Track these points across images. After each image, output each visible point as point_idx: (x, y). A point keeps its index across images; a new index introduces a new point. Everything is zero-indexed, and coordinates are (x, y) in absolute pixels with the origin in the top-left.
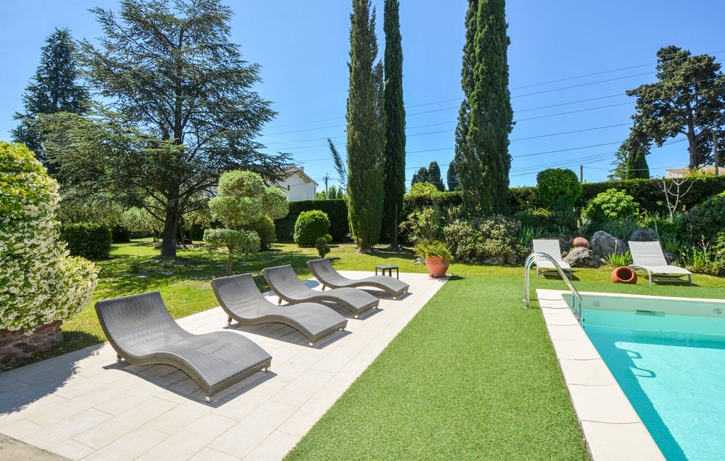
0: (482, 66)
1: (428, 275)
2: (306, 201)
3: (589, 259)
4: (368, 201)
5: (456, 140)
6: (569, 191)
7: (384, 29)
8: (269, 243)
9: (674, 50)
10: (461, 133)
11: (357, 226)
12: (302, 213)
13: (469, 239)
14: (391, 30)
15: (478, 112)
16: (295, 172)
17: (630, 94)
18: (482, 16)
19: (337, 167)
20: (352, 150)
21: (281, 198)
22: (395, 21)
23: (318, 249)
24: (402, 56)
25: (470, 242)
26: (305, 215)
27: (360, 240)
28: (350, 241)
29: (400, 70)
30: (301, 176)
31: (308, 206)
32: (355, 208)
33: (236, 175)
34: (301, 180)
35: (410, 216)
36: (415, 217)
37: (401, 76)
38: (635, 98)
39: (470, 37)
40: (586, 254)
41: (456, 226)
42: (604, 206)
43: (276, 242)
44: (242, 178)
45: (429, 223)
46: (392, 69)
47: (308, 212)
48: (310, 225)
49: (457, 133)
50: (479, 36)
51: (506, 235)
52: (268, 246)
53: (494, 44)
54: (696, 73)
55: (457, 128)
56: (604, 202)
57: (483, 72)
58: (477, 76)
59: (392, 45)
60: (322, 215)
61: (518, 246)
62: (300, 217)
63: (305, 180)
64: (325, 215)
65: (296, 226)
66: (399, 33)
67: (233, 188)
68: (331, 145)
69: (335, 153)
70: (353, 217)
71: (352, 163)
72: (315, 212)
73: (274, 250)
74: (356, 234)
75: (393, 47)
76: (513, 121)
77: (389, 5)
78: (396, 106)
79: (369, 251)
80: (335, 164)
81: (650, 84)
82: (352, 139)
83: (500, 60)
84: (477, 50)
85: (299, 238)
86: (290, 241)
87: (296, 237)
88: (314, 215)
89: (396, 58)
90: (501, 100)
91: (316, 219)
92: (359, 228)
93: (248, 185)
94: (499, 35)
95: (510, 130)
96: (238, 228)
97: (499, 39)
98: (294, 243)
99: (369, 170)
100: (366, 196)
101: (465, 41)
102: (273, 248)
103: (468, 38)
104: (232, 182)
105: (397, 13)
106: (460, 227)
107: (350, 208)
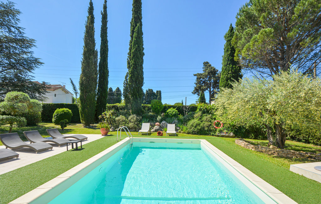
0: (133, 62)
1: (101, 135)
2: (61, 104)
3: (158, 129)
4: (88, 106)
5: (124, 86)
6: (159, 108)
7: (101, 36)
8: (38, 122)
9: (208, 63)
10: (126, 84)
11: (82, 116)
12: (57, 109)
13: (123, 122)
14: (103, 37)
15: (131, 77)
16: (59, 88)
17: (195, 75)
18: (134, 44)
19: (74, 90)
20: (82, 84)
21: (38, 104)
22: (105, 34)
23: (61, 125)
24: (108, 49)
25: (124, 124)
26: (59, 111)
27: (84, 122)
28: (80, 123)
29: (107, 54)
30: (63, 90)
31: (61, 106)
32: (82, 109)
33: (14, 93)
34: (63, 92)
35: (103, 114)
36: (105, 114)
37: (107, 57)
38: (196, 77)
39: (130, 49)
40: (158, 128)
41: (120, 118)
42: (169, 113)
43: (42, 122)
44: (18, 95)
45: (111, 116)
46: (103, 54)
47: (61, 109)
48: (61, 115)
49: (124, 83)
50: (133, 51)
51: (136, 121)
52: (37, 124)
53: (137, 55)
54: (211, 72)
55: (124, 82)
56: (169, 112)
57: (133, 64)
58: (131, 65)
59: (103, 44)
60: (68, 111)
61: (139, 125)
62: (56, 111)
63: (65, 92)
64: (70, 111)
65: (54, 115)
66: (107, 39)
67: (13, 99)
68: (72, 81)
69: (73, 84)
70: (81, 113)
71: (81, 90)
72: (64, 109)
73: (40, 126)
74: (82, 120)
75: (104, 44)
76: (144, 82)
77: (103, 27)
78: (104, 68)
79: (88, 127)
80: (73, 89)
81: (199, 73)
82: (82, 80)
83: (139, 61)
84: (132, 56)
85: (55, 121)
86: (51, 121)
87: (53, 120)
88: (64, 111)
89: (105, 49)
90: (139, 75)
91: (65, 112)
92: (83, 117)
93: (20, 98)
94: (139, 52)
95: (142, 85)
96: (15, 116)
97: (139, 54)
98: (53, 123)
99: (89, 93)
100: (87, 104)
101: (129, 51)
102: (39, 125)
103: (129, 50)
104: (12, 97)
105: (107, 31)
106: (121, 118)
107: (80, 109)
